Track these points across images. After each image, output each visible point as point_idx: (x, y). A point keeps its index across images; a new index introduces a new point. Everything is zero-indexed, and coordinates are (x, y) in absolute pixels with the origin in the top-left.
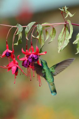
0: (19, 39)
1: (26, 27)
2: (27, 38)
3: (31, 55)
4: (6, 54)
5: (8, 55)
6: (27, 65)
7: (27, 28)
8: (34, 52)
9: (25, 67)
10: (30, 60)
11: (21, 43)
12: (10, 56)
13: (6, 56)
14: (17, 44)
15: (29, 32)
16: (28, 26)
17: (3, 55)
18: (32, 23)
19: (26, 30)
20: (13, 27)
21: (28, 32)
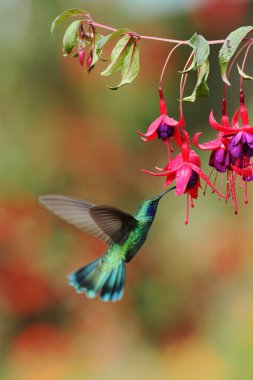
0: (199, 82)
1: (222, 44)
2: (225, 80)
3: (239, 135)
4: (158, 131)
5: (166, 133)
6: (223, 163)
7: (224, 46)
8: (248, 127)
9: (219, 170)
10: (235, 151)
11: (206, 96)
12: (170, 135)
13: (160, 137)
14: (192, 98)
15: (232, 59)
16: (229, 41)
17: (149, 134)
18: (240, 29)
19: (221, 51)
20: (181, 42)
21: (228, 59)
